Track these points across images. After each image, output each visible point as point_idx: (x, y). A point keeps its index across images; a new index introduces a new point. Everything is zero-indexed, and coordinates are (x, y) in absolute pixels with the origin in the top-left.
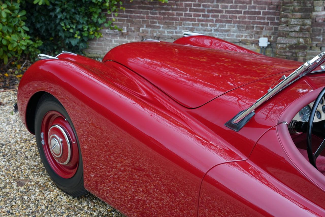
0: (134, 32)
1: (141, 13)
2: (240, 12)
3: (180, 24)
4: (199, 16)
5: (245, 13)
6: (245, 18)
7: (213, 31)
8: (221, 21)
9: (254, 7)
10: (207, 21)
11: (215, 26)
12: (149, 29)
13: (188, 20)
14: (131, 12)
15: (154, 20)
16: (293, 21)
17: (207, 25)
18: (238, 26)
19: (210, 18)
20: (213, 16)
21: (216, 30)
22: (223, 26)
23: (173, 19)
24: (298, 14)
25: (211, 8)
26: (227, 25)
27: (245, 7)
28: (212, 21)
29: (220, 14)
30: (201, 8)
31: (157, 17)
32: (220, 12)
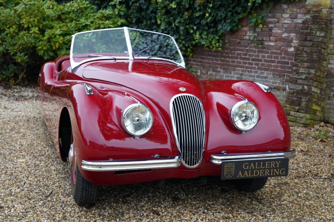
0: (204, 74)
1: (209, 59)
2: (274, 62)
3: (234, 70)
4: (246, 63)
5: (278, 62)
6: (277, 67)
7: (256, 77)
8: (261, 69)
9: (284, 58)
10: (251, 68)
11: (257, 72)
12: (214, 73)
13: (239, 66)
14: (203, 58)
15: (217, 66)
16: (302, 70)
17: (251, 72)
18: (273, 74)
19: (254, 66)
20: (256, 64)
21: (258, 77)
22: (262, 73)
23: (229, 65)
24: (306, 64)
25: (254, 57)
26: (265, 72)
27: (277, 58)
28: (254, 68)
29: (260, 63)
30: (248, 57)
31: (219, 63)
32: (260, 60)
